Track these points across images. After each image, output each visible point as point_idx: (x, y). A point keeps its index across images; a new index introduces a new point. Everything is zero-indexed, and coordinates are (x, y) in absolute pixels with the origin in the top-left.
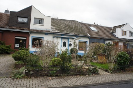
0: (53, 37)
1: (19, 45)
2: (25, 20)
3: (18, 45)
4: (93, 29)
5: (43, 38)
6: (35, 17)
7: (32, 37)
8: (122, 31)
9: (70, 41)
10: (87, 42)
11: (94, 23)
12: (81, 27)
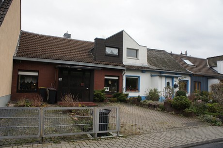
0: (152, 76)
1: (109, 88)
2: (115, 51)
3: (107, 89)
4: (188, 62)
5: (139, 77)
6: (128, 47)
7: (126, 76)
9: (175, 81)
10: (188, 81)
11: (181, 53)
12: (175, 61)
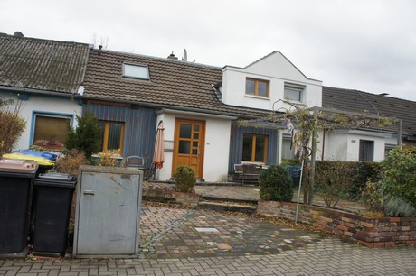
8: (247, 78)
10: (72, 117)
11: (172, 55)
